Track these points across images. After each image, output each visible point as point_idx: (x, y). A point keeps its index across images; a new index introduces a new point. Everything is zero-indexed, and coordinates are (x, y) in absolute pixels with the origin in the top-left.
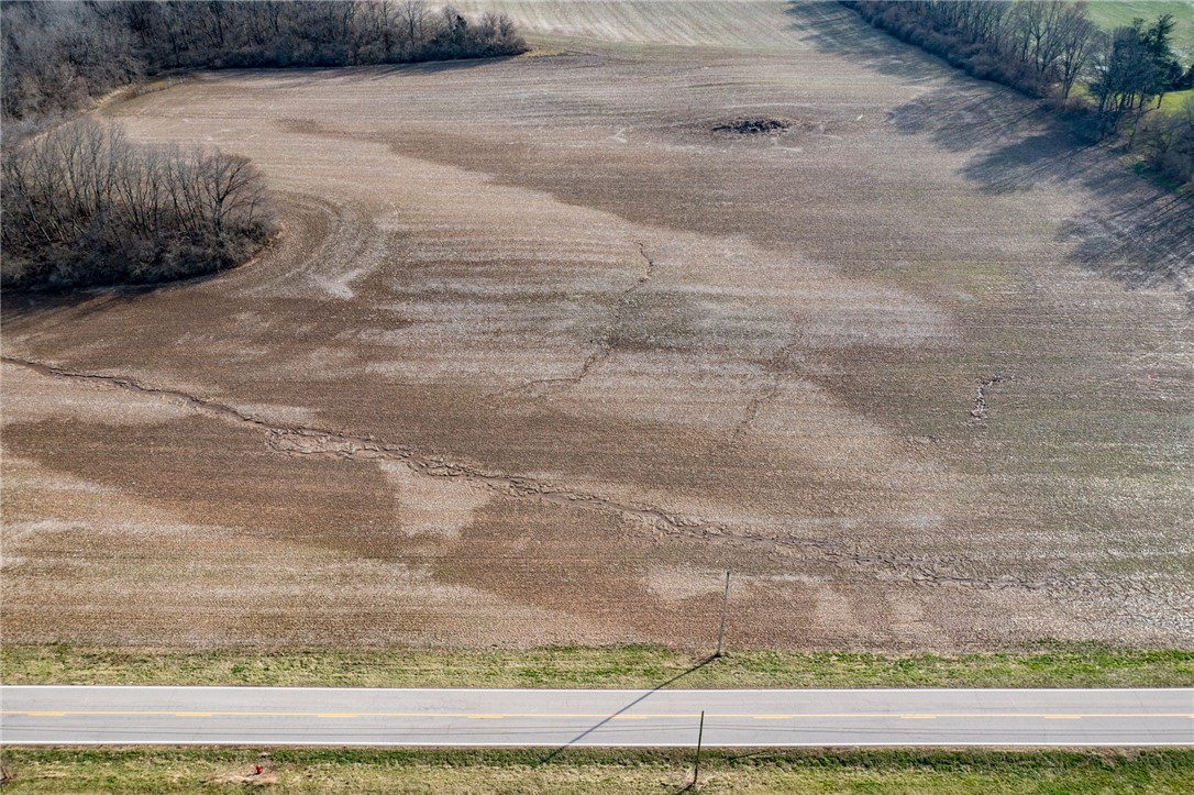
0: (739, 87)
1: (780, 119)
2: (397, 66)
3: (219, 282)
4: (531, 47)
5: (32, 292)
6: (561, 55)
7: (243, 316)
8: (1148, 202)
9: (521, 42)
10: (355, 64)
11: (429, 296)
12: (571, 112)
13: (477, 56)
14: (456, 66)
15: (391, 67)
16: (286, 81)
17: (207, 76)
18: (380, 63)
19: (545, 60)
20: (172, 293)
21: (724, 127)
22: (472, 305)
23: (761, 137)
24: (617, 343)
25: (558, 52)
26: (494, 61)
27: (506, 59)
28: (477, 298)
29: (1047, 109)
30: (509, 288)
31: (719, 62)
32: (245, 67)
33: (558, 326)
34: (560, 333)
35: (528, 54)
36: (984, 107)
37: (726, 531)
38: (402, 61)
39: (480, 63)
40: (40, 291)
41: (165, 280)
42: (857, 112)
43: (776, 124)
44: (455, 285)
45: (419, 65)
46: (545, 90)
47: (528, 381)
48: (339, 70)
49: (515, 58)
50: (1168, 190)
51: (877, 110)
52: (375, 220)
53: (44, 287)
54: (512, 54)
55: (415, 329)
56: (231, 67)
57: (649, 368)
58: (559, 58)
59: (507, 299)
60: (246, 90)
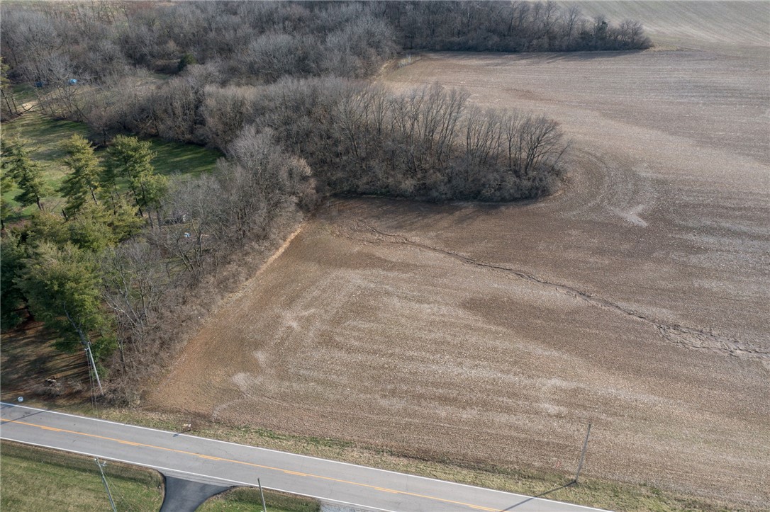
3: (541, 205)
4: (655, 44)
5: (417, 201)
6: (678, 50)
7: (574, 232)
9: (647, 40)
10: (528, 51)
11: (709, 231)
13: (615, 49)
16: (488, 62)
18: (545, 51)
19: (666, 53)
20: (512, 210)
22: (748, 242)
25: (676, 48)
26: (629, 53)
27: (637, 52)
28: (749, 236)
32: (454, 50)
35: (653, 49)
38: (561, 51)
39: (619, 54)
40: (423, 201)
41: (504, 201)
44: (725, 224)
45: (574, 53)
49: (644, 52)
52: (634, 169)
53: (424, 198)
54: (641, 48)
55: (712, 255)
56: (445, 50)
58: (678, 52)
60: (465, 67)
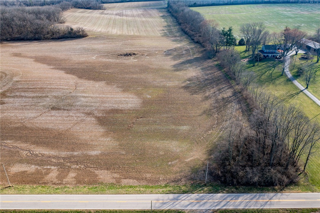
0: (132, 45)
1: (136, 53)
2: (54, 40)
4: (89, 35)
8: (213, 73)
9: (86, 34)
10: (44, 39)
11: (14, 97)
12: (87, 51)
14: (69, 40)
15: (53, 40)
16: (23, 44)
17: (5, 42)
19: (91, 38)
21: (121, 55)
22: (23, 99)
23: (129, 57)
24: (53, 108)
25: (95, 36)
26: (79, 39)
28: (26, 97)
29: (205, 50)
30: (35, 95)
31: (134, 39)
33: (41, 104)
34: (41, 106)
35: (88, 37)
36: (190, 50)
37: (43, 155)
39: (75, 39)
42: (157, 51)
43: (134, 54)
46: (85, 46)
47: (24, 118)
48: (39, 41)
49: (84, 38)
50: (220, 70)
51: (162, 50)
52: (14, 78)
54: (83, 37)
55: (6, 105)
57: (57, 115)
58: (95, 38)
59: (33, 97)
60: (11, 46)
